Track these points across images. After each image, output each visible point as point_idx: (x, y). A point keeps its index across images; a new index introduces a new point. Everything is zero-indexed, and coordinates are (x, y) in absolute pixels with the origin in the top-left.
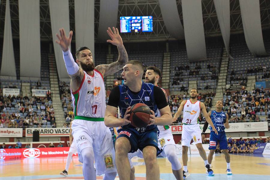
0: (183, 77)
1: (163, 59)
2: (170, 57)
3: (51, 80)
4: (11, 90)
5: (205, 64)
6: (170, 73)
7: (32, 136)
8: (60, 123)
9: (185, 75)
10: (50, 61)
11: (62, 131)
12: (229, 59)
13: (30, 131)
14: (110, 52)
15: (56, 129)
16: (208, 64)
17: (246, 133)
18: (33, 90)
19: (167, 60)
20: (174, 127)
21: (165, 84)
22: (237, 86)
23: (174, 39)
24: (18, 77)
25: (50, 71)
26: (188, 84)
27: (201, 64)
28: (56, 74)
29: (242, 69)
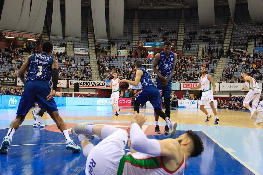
0: (194, 41)
1: (179, 25)
2: (185, 23)
3: (89, 40)
4: (58, 48)
5: (213, 30)
6: (184, 37)
7: (74, 87)
8: (95, 77)
9: (197, 39)
10: (88, 24)
11: (97, 84)
12: (234, 26)
13: (72, 83)
14: (136, 17)
15: (92, 82)
16: (216, 30)
17: (244, 92)
18: (75, 49)
19: (182, 26)
20: (185, 84)
21: (179, 46)
22: (239, 51)
23: (188, 7)
24: (64, 37)
25: (89, 32)
26: (199, 47)
27: (210, 30)
28: (93, 35)
29: (244, 35)
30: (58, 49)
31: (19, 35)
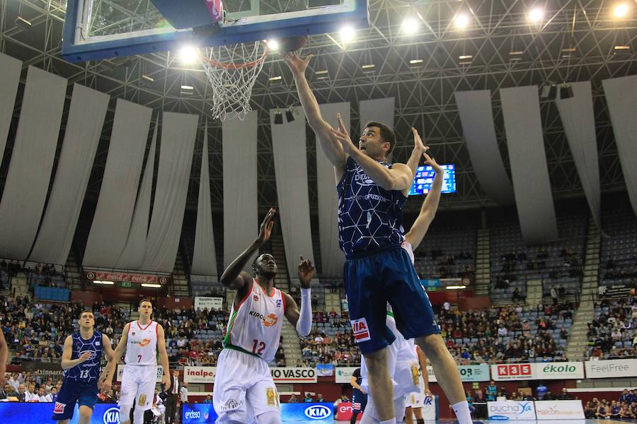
0: (515, 273)
1: (476, 241)
2: (490, 236)
5: (555, 249)
6: (491, 266)
8: (292, 358)
9: (519, 270)
11: (297, 373)
12: (602, 239)
15: (286, 369)
16: (561, 249)
19: (484, 243)
21: (482, 286)
22: (621, 290)
23: (495, 204)
26: (526, 286)
27: (549, 250)
28: (284, 271)
29: (628, 257)
30: (207, 301)
31: (124, 277)
